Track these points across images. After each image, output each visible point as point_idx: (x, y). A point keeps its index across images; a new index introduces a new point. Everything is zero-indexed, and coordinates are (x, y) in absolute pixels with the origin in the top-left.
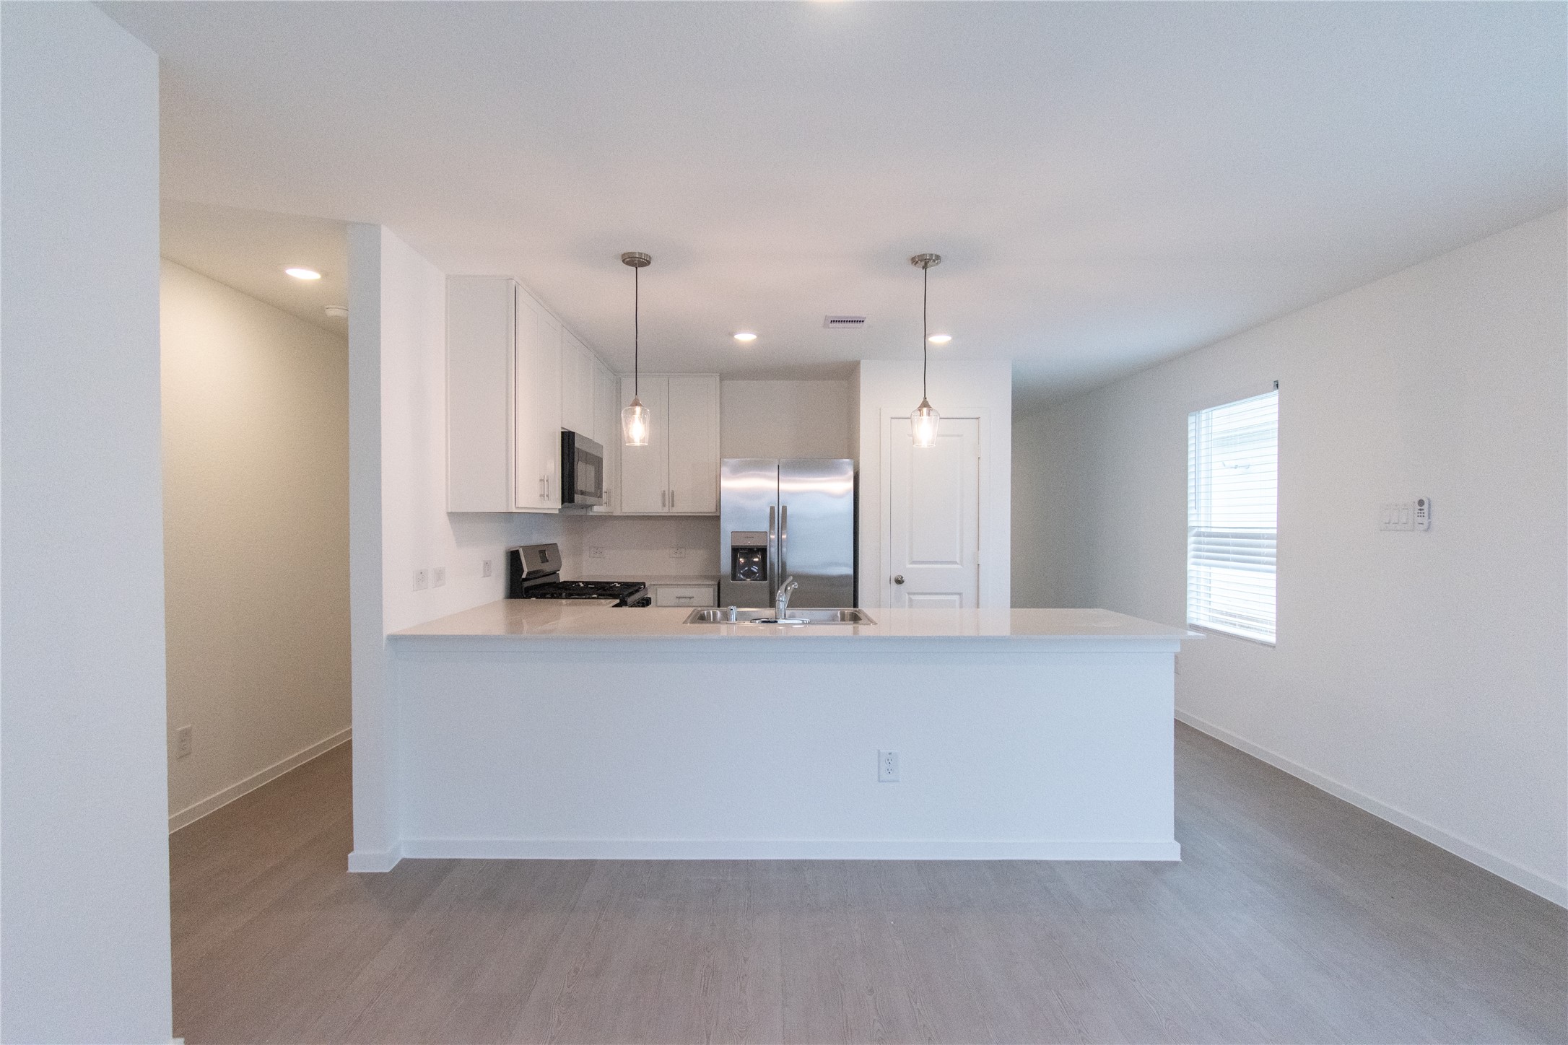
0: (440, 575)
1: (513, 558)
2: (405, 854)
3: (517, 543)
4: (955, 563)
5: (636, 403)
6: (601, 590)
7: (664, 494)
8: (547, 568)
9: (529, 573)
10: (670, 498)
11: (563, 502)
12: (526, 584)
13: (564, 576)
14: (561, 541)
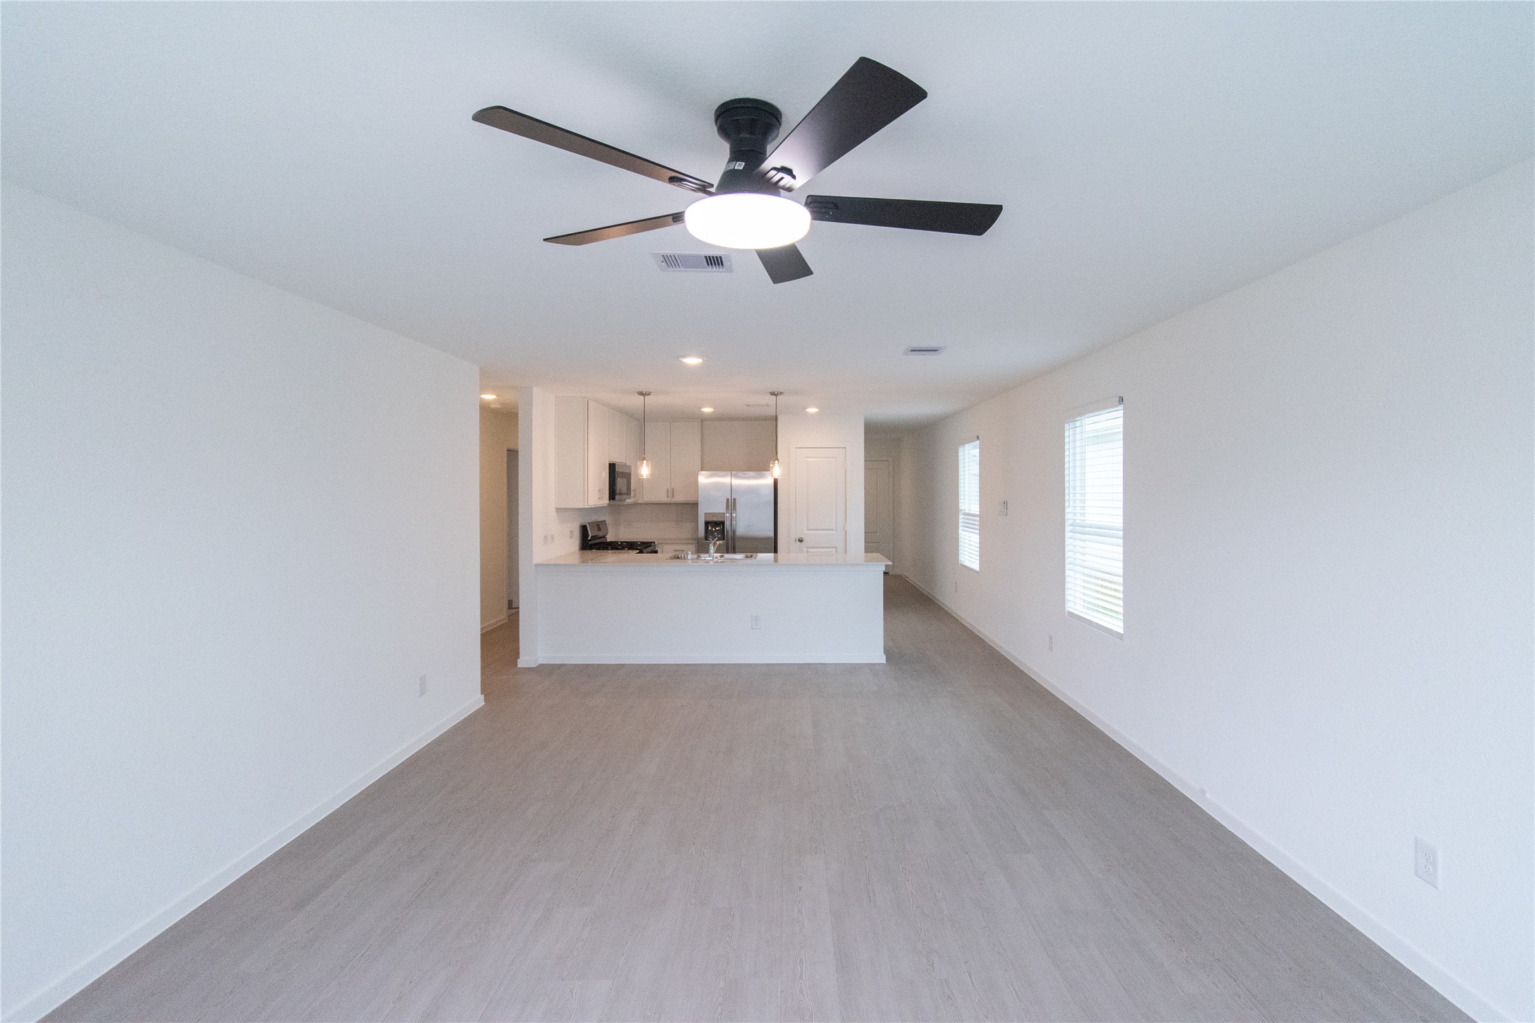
0: (553, 537)
1: (584, 529)
2: (541, 662)
3: (586, 521)
4: (832, 530)
5: (644, 459)
6: (631, 546)
7: (668, 491)
8: (601, 534)
9: (592, 537)
10: (671, 492)
11: (610, 500)
12: (590, 542)
13: (609, 538)
14: (608, 519)
